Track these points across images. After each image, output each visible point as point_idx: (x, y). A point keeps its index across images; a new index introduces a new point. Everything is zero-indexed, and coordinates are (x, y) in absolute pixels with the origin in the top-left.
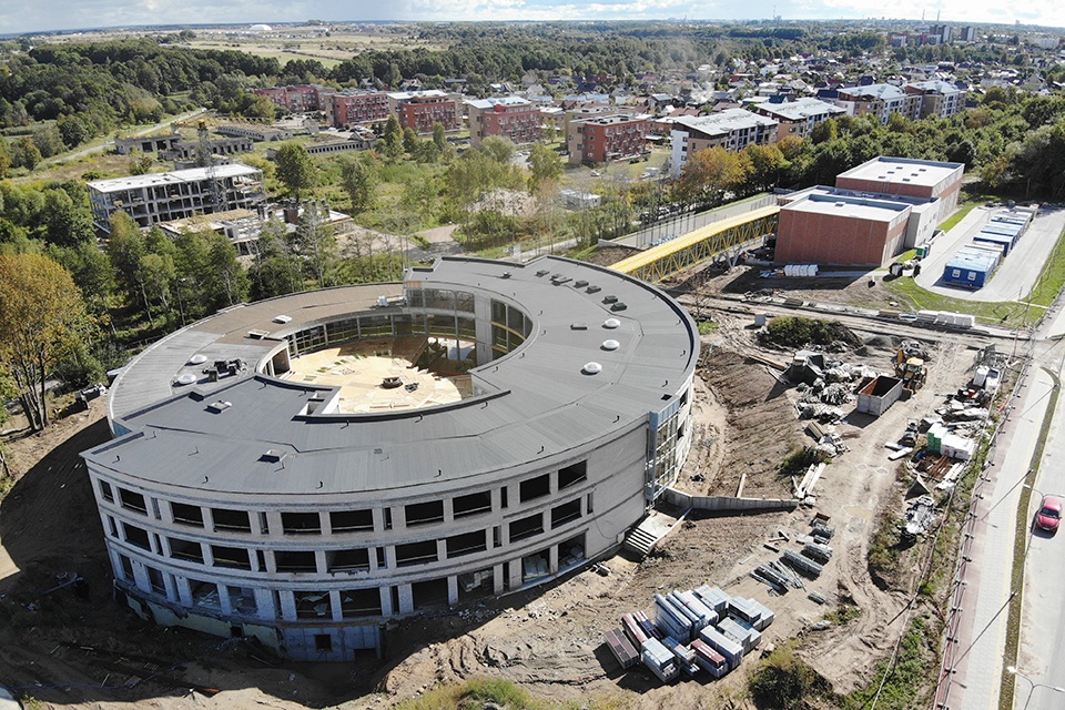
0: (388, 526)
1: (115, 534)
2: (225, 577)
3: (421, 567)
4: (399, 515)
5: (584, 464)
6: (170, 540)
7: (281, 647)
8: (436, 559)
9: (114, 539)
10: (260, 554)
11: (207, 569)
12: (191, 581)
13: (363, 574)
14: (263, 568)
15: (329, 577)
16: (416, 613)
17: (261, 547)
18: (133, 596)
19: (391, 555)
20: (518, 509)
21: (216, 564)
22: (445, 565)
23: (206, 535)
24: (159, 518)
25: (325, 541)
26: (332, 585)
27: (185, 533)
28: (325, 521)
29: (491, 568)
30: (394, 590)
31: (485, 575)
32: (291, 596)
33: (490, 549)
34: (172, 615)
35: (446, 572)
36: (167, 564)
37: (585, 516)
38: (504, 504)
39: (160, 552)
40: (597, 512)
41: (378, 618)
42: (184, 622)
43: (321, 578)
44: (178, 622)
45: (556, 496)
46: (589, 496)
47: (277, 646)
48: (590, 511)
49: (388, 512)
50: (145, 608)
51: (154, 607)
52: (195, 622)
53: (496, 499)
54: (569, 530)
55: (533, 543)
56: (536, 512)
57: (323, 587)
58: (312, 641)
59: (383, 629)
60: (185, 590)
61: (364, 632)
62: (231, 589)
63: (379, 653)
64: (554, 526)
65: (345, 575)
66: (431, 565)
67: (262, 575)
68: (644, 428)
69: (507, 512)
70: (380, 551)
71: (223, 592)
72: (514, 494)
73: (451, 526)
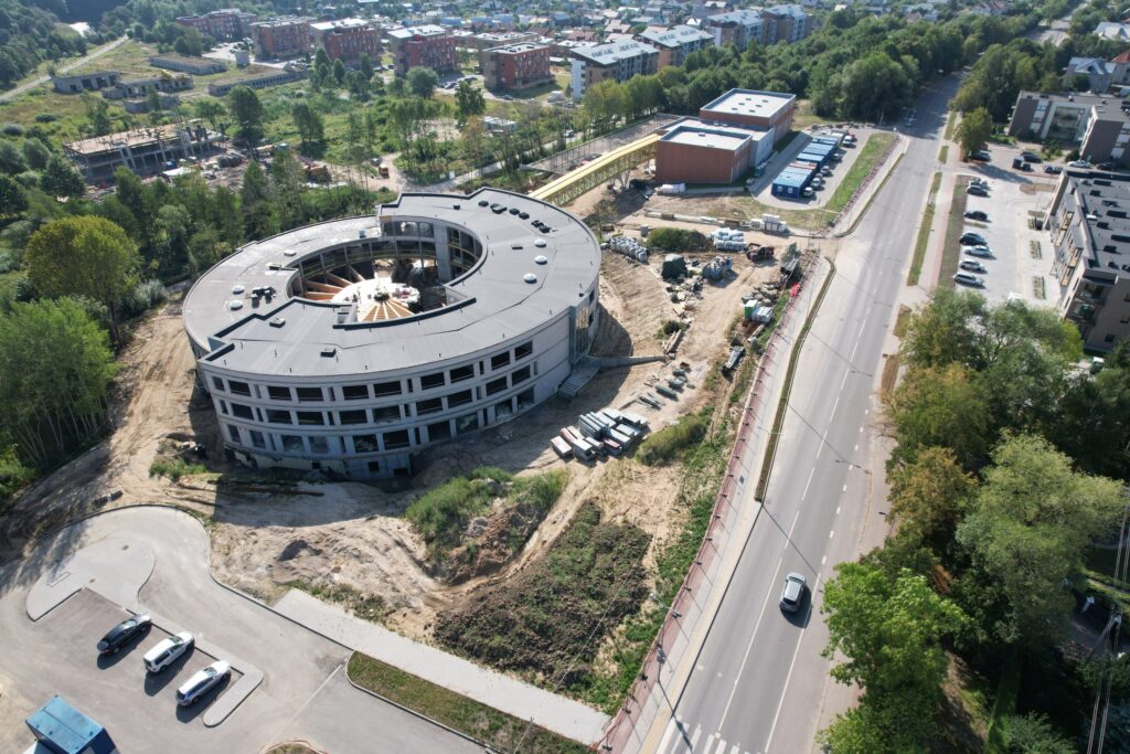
0: (411, 390)
1: (225, 411)
2: (307, 431)
3: (432, 415)
4: (417, 383)
5: (530, 344)
6: (268, 411)
7: (347, 472)
8: (441, 409)
9: (224, 415)
10: (330, 414)
11: (295, 427)
12: (282, 436)
13: (396, 422)
14: (332, 423)
15: (375, 425)
16: (432, 444)
17: (330, 410)
18: (240, 452)
19: (413, 408)
20: (491, 374)
21: (300, 423)
22: (447, 413)
23: (293, 405)
24: (260, 397)
25: (371, 402)
26: (377, 430)
27: (280, 405)
28: (371, 390)
29: (475, 413)
30: (417, 430)
31: (472, 418)
32: (351, 439)
33: (475, 401)
34: (270, 460)
35: (448, 417)
36: (266, 427)
37: (533, 377)
38: (482, 373)
39: (261, 419)
40: (540, 373)
41: (407, 448)
42: (279, 464)
43: (370, 426)
44: (276, 464)
45: (515, 364)
46: (535, 364)
47: (344, 472)
48: (536, 373)
49: (410, 382)
50: (248, 458)
51: (256, 457)
52: (287, 463)
53: (476, 369)
54: (523, 386)
55: (500, 396)
56: (502, 376)
57: (372, 432)
58: (366, 467)
59: (411, 456)
60: (279, 443)
61: (399, 457)
62: (311, 439)
63: (409, 471)
64: (513, 384)
65: (385, 423)
66: (440, 413)
67: (332, 428)
68: (567, 318)
69: (483, 377)
70: (407, 407)
71: (306, 441)
72: (488, 364)
73: (450, 387)
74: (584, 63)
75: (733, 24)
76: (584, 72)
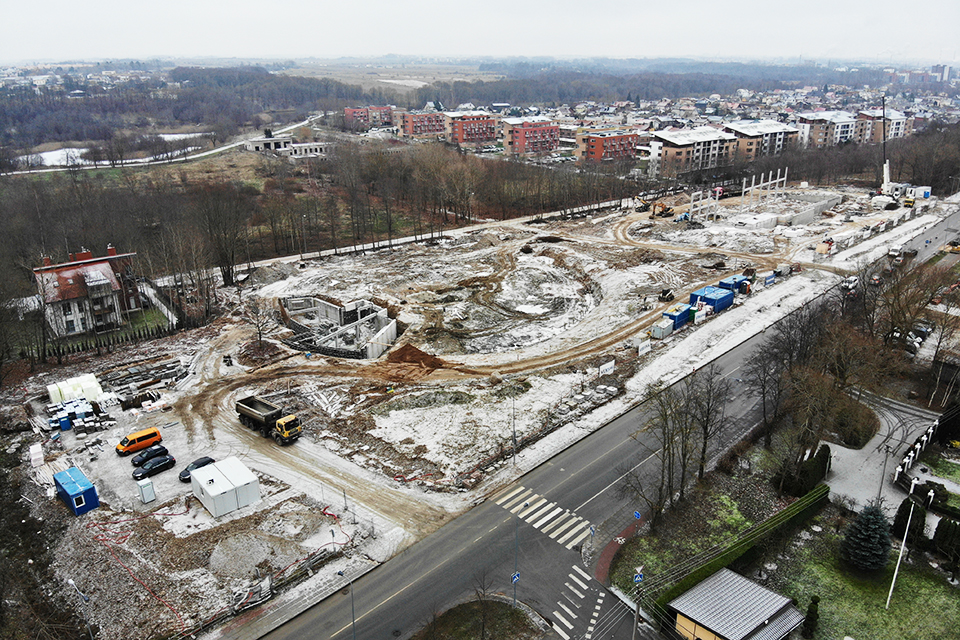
74: (661, 144)
75: (821, 121)
76: (660, 152)
